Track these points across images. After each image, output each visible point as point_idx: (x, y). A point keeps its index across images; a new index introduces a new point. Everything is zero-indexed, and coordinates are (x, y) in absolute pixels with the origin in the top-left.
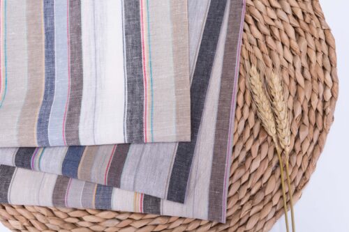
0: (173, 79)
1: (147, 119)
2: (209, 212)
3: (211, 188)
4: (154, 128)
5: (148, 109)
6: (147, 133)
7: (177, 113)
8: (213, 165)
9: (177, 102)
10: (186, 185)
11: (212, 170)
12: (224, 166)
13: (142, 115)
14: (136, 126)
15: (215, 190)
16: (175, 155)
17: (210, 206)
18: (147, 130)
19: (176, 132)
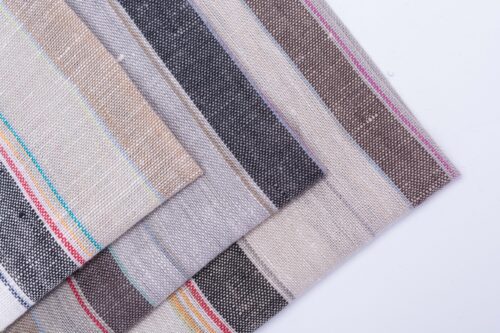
0: (26, 37)
1: (38, 195)
2: (398, 183)
3: (348, 126)
4: (72, 203)
5: (21, 168)
6: (62, 230)
7: (107, 121)
8: (302, 67)
9: (84, 91)
12: (330, 44)
13: (17, 194)
14: (20, 235)
15: (363, 120)
17: (386, 167)
18: (56, 220)
19: (141, 170)
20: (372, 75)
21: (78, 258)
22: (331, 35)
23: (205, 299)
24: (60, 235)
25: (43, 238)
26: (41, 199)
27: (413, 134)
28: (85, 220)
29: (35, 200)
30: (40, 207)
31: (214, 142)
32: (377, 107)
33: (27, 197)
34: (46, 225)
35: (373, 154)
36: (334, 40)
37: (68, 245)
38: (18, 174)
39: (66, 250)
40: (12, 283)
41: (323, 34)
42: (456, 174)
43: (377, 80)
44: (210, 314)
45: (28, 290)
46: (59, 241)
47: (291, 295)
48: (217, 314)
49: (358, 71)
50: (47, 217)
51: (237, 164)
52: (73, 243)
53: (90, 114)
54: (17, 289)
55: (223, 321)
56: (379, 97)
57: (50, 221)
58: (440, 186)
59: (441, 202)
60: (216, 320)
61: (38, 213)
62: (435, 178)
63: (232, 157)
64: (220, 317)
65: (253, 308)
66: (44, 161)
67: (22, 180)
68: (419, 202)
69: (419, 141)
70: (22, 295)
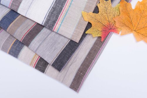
2: (72, 83)
4: (62, 24)
6: (57, 25)
7: (79, 23)
8: (86, 58)
10: (66, 62)
11: (84, 61)
15: (81, 72)
16: (67, 43)
17: (74, 80)
20: (89, 71)
21: (54, 30)
22: (93, 61)
23: (39, 59)
24: (56, 25)
25: (54, 22)
26: (61, 18)
27: (82, 82)
28: (61, 28)
29: (60, 17)
30: (59, 19)
31: (61, 50)
32: (84, 74)
33: (60, 16)
34: (57, 22)
35: (76, 77)
36: (93, 62)
37: (55, 27)
38: (63, 12)
39: (54, 27)
40: (45, 20)
41: (93, 60)
42: (78, 92)
43: (89, 72)
44: (37, 61)
45: (45, 23)
46: (55, 25)
47: (45, 73)
48: (37, 62)
49: (89, 68)
50: (58, 21)
51: (58, 56)
52: (56, 28)
53: (78, 20)
54: (44, 21)
55: (36, 64)
56: (86, 74)
57: (58, 22)
58: (75, 90)
59: (72, 92)
60: (36, 62)
61: (58, 19)
62: (76, 89)
63: (59, 54)
64: (37, 63)
65: (40, 68)
66: (67, 16)
67: (62, 13)
68: (71, 88)
69: (81, 84)
70: (44, 23)
